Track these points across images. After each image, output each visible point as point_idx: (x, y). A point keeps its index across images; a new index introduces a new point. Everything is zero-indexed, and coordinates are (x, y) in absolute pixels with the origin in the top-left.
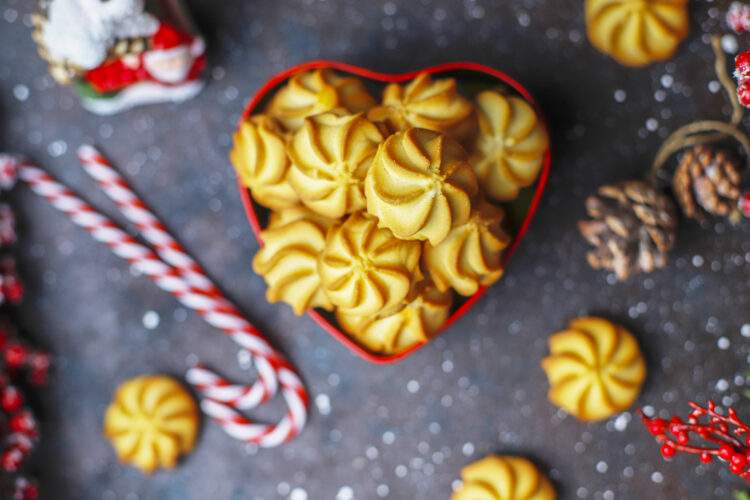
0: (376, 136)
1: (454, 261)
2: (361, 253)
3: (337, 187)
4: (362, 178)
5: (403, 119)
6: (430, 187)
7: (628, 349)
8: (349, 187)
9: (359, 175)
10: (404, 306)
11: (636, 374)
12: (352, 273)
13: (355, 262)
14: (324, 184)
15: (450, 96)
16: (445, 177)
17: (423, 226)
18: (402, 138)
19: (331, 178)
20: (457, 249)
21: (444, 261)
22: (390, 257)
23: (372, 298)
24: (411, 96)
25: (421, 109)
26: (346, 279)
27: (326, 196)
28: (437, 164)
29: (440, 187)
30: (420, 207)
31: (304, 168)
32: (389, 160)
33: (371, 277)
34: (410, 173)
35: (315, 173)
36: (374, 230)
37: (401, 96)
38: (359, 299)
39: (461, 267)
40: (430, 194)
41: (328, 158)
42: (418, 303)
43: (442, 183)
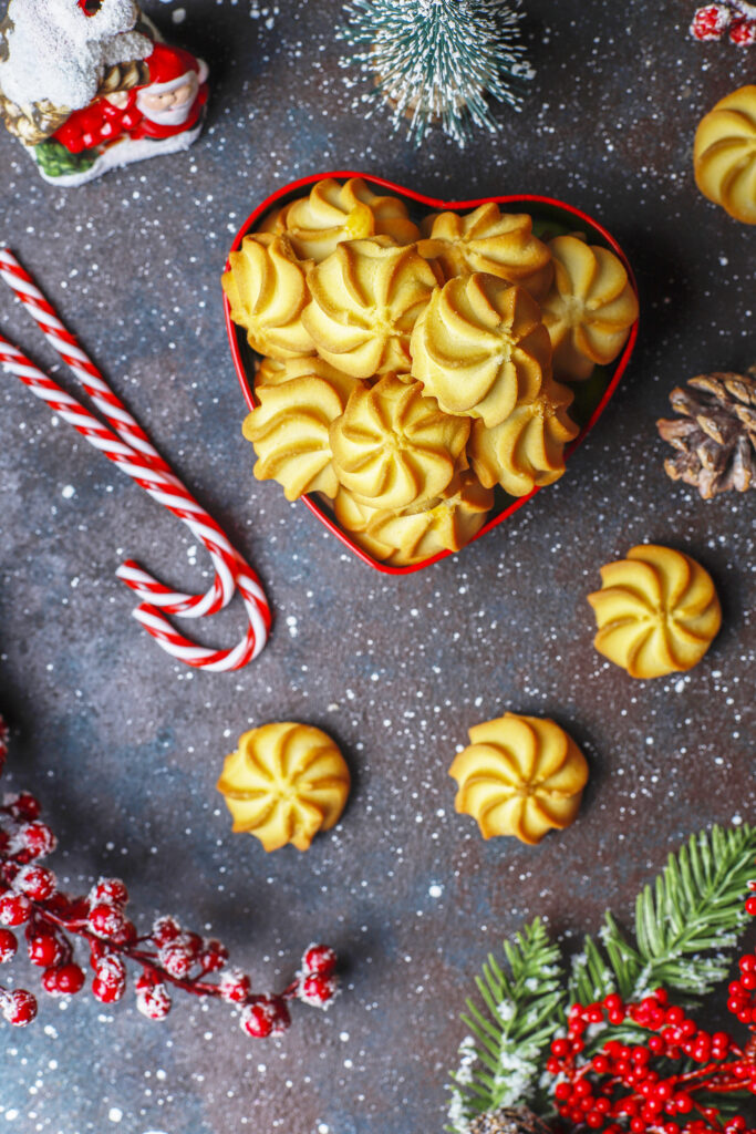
0: (428, 277)
1: (510, 450)
2: (396, 427)
3: (373, 338)
4: (408, 330)
5: (463, 259)
6: (499, 351)
7: (702, 591)
8: (388, 339)
9: (404, 325)
10: (440, 501)
11: (710, 623)
12: (381, 451)
13: (386, 438)
14: (357, 332)
15: (525, 237)
16: (518, 340)
17: (482, 400)
18: (464, 283)
19: (367, 326)
20: (516, 435)
21: (498, 448)
22: (432, 436)
23: (403, 485)
24: (474, 230)
25: (485, 249)
26: (372, 457)
27: (354, 349)
28: (509, 323)
29: (509, 352)
30: (483, 375)
31: (331, 309)
32: (449, 311)
33: (406, 458)
34: (474, 329)
35: (345, 317)
36: (416, 398)
37: (460, 229)
38: (386, 484)
39: (517, 459)
40: (496, 361)
41: (365, 299)
42: (456, 500)
43: (512, 346)
